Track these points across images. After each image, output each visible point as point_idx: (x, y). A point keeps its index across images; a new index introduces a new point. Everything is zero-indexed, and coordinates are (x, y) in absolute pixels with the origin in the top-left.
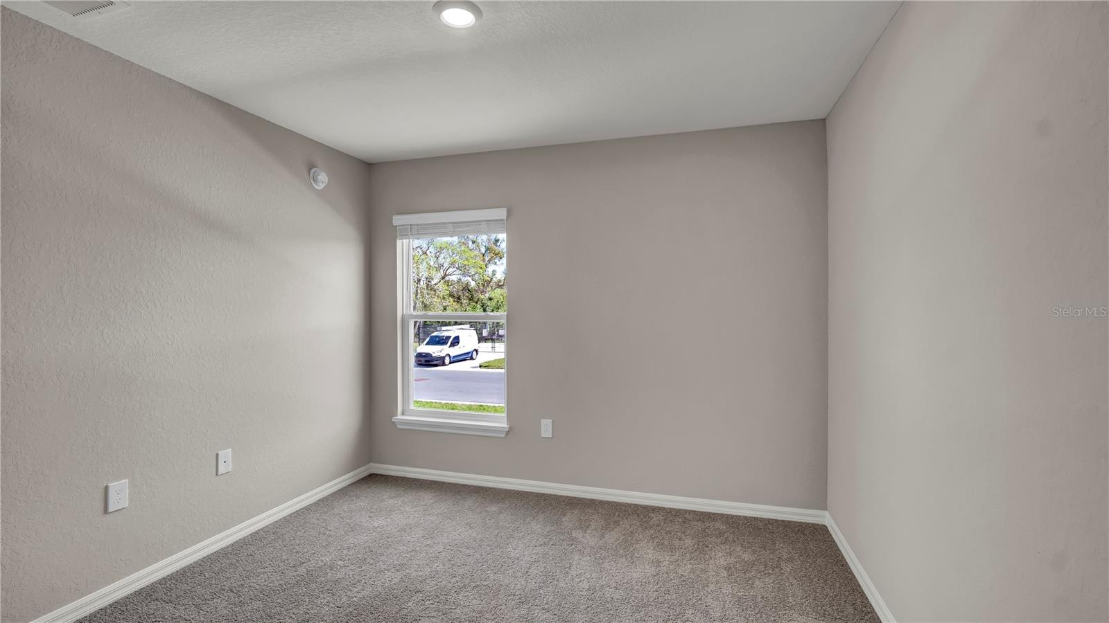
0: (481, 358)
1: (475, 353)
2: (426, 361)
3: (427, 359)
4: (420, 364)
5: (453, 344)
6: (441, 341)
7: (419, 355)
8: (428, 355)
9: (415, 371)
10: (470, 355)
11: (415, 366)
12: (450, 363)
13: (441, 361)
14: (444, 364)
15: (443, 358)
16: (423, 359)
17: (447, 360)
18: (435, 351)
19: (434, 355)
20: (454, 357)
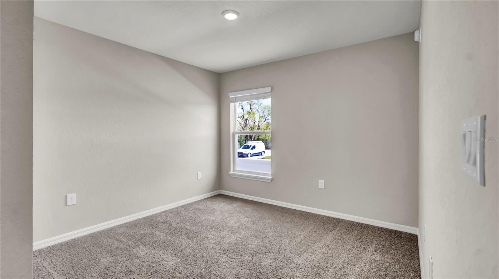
0: (264, 155)
1: (263, 153)
2: (241, 155)
3: (241, 154)
4: (239, 157)
5: (252, 149)
6: (248, 147)
7: (239, 153)
8: (241, 153)
9: (238, 159)
10: (261, 153)
11: (238, 157)
12: (251, 156)
13: (247, 155)
14: (248, 157)
15: (247, 154)
16: (240, 154)
17: (249, 155)
18: (245, 151)
19: (243, 153)
20: (253, 154)
